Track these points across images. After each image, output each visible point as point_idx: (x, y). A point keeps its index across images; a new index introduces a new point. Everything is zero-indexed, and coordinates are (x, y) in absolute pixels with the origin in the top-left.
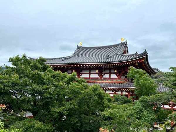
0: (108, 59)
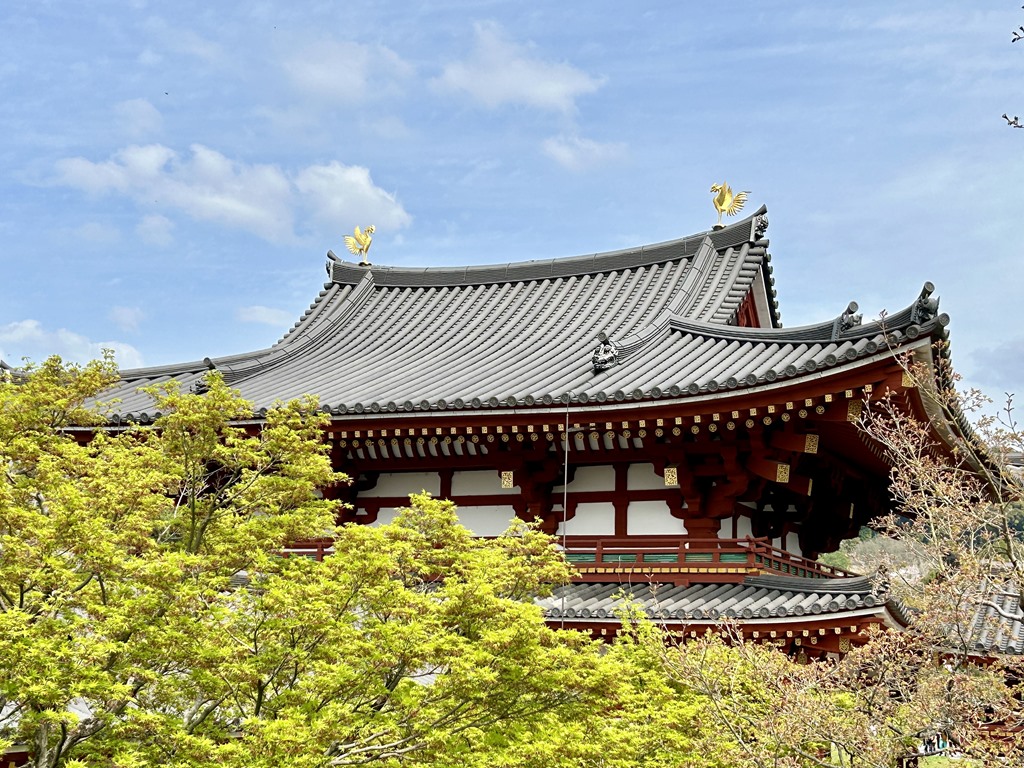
0: (597, 371)
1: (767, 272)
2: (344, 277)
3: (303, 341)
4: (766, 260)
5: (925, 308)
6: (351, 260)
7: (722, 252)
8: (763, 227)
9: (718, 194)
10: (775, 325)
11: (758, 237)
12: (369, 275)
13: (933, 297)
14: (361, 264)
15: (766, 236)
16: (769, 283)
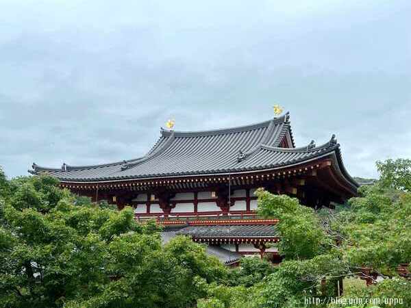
0: (239, 162)
1: (290, 131)
2: (165, 134)
3: (153, 154)
4: (290, 127)
5: (333, 142)
7: (276, 125)
8: (288, 118)
10: (294, 147)
11: (287, 121)
12: (173, 134)
13: (335, 139)
15: (289, 120)
16: (291, 134)
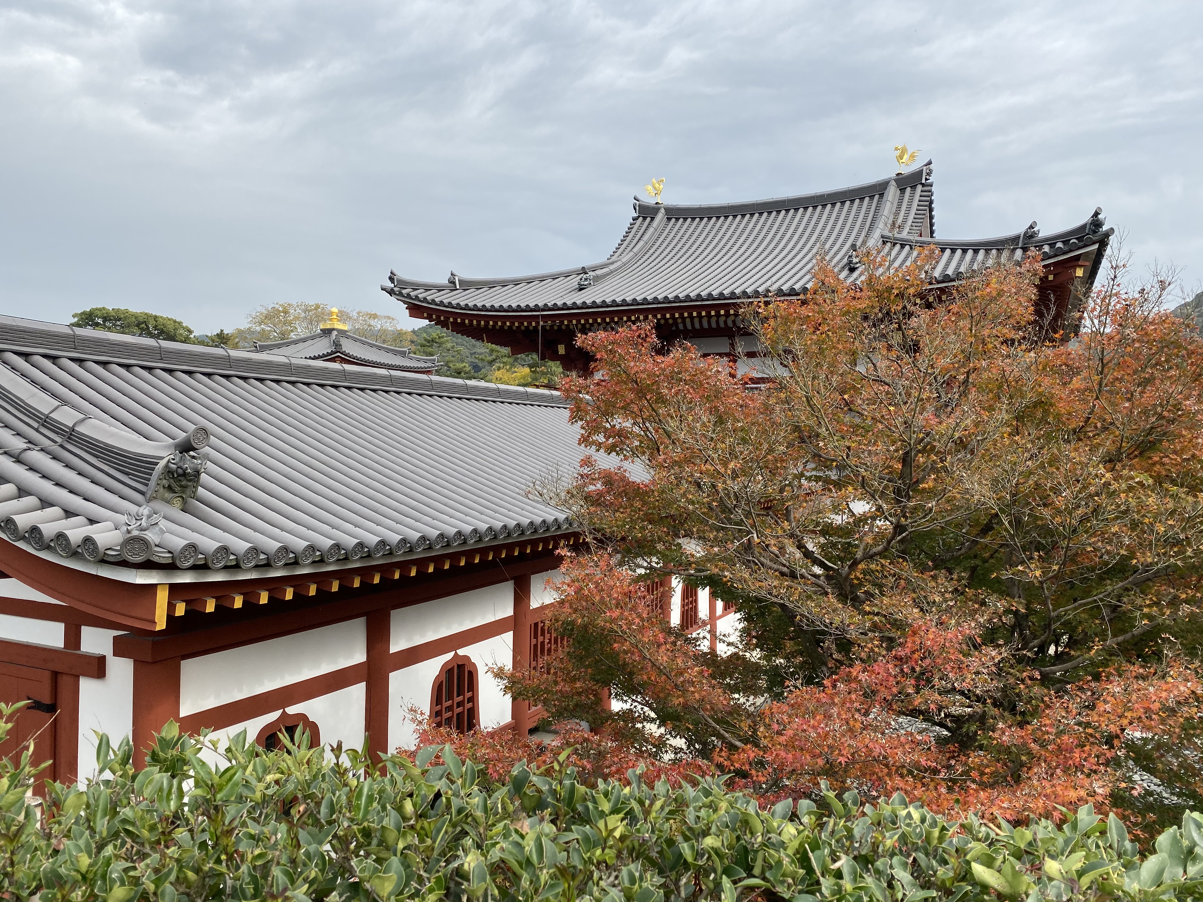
2: (646, 212)
4: (931, 195)
5: (1096, 223)
6: (649, 200)
8: (930, 173)
9: (898, 153)
11: (927, 180)
12: (663, 211)
13: (1101, 216)
14: (657, 203)
15: (931, 179)
